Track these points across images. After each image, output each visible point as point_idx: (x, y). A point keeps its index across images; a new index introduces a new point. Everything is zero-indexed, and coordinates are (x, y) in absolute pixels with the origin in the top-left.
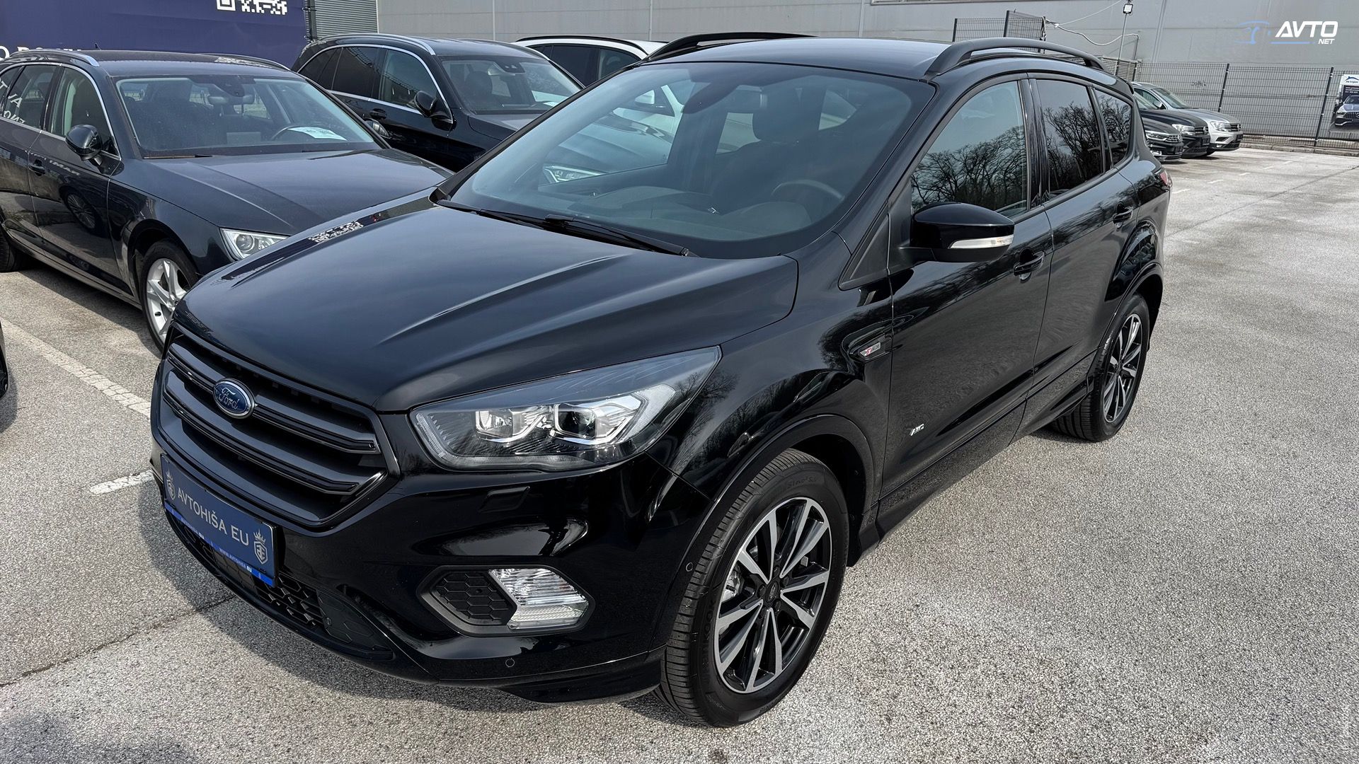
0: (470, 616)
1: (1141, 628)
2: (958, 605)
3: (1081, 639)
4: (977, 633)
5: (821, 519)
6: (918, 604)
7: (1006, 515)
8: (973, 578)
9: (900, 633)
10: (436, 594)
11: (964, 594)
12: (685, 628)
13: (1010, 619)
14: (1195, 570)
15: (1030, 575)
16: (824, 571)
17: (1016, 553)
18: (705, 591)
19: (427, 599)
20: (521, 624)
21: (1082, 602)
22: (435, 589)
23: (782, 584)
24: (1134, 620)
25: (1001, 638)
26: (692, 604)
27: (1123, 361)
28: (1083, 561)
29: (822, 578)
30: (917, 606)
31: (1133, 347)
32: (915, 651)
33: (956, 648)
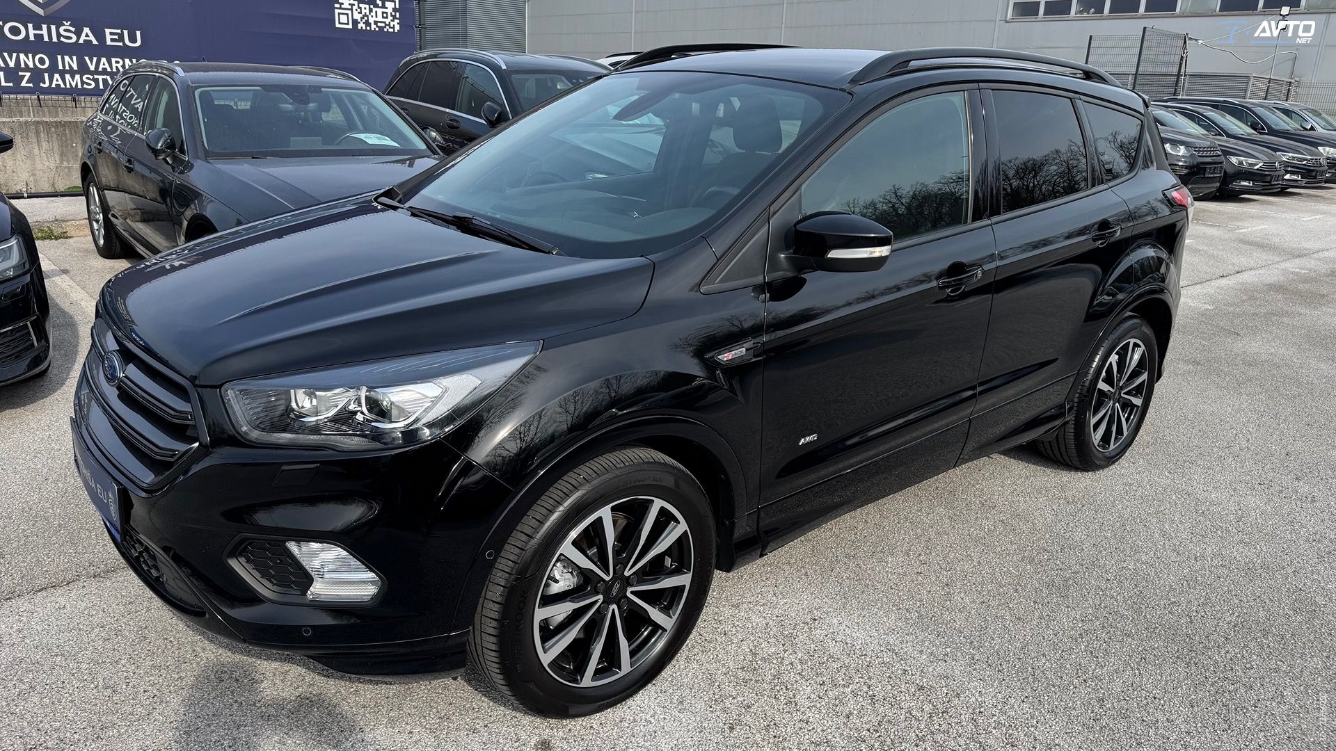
0: (274, 584)
1: (1047, 664)
2: (858, 623)
3: (974, 670)
4: (864, 652)
5: (678, 522)
6: (816, 618)
7: (953, 538)
8: (887, 597)
9: (783, 645)
10: (242, 560)
11: (869, 613)
12: (495, 615)
13: (907, 642)
14: (1138, 611)
15: (950, 600)
16: (686, 573)
17: (945, 576)
18: (516, 579)
19: (234, 563)
20: (322, 596)
21: (994, 632)
22: (241, 555)
23: (627, 582)
24: (1044, 655)
25: (888, 660)
26: (503, 592)
27: (1122, 388)
28: (1016, 591)
29: (685, 580)
30: (815, 620)
31: (1135, 374)
32: (792, 664)
33: (835, 665)
